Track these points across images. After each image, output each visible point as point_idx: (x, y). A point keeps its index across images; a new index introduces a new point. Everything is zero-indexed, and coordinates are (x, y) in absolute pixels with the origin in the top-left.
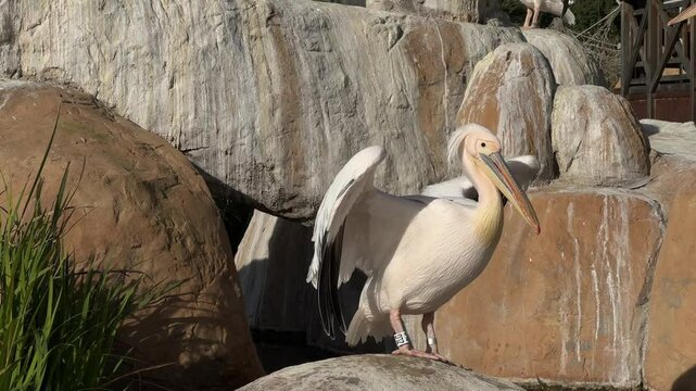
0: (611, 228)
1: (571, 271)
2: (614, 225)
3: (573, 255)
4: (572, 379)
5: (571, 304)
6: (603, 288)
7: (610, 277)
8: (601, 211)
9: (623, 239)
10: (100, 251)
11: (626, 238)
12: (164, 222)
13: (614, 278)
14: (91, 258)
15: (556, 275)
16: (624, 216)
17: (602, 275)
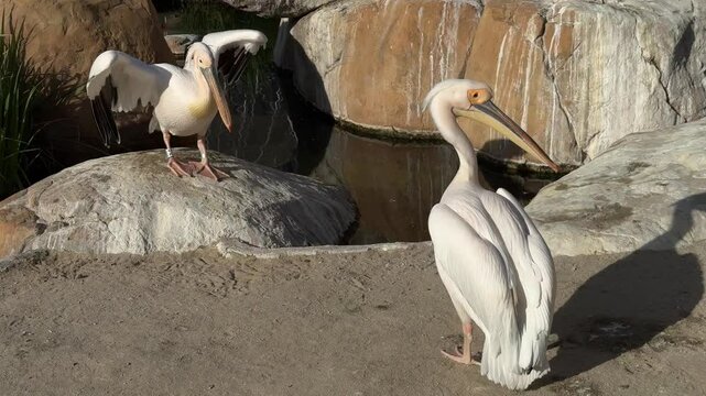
0: (447, 25)
1: (416, 57)
2: (449, 24)
3: (419, 44)
4: (413, 129)
5: (414, 79)
6: (437, 68)
7: (442, 60)
8: (441, 13)
9: (454, 34)
10: (52, 54)
11: (456, 34)
12: (103, 32)
13: (445, 61)
14: (46, 59)
15: (405, 59)
16: (456, 17)
17: (437, 59)
